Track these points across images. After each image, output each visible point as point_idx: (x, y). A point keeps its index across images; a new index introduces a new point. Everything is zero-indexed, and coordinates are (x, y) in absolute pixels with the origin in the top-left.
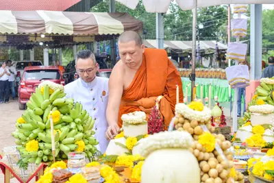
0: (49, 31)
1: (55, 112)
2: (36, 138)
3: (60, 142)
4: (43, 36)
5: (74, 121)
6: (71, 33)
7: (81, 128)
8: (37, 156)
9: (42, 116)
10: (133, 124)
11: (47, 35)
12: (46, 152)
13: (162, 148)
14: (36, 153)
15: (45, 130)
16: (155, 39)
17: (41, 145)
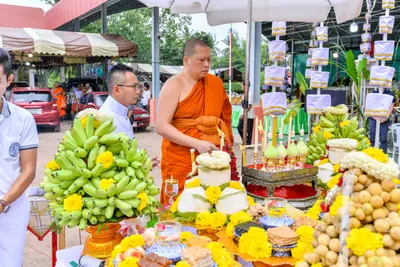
2: (79, 190)
3: (116, 196)
4: (31, 55)
5: (131, 165)
7: (141, 175)
8: (81, 218)
9: (85, 159)
10: (216, 169)
11: (36, 55)
12: (96, 211)
14: (79, 213)
15: (90, 179)
17: (89, 202)
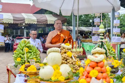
0: (26, 22)
1: (27, 48)
2: (20, 57)
3: (28, 58)
4: (24, 24)
5: (33, 52)
6: (36, 23)
7: (35, 54)
8: (20, 63)
9: (22, 50)
12: (23, 61)
13: (52, 52)
14: (20, 62)
15: (23, 54)
16: (72, 26)
17: (22, 59)
